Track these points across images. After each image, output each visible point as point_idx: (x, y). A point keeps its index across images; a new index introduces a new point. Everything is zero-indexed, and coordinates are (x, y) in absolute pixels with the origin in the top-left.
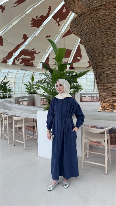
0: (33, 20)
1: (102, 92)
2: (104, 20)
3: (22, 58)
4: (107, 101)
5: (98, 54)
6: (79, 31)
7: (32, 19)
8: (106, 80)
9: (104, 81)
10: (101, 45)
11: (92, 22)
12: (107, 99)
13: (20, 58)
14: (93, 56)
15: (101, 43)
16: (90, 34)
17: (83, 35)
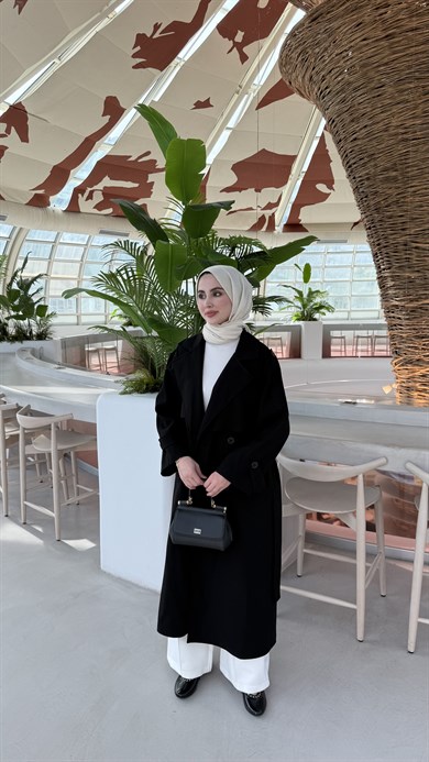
0: (141, 39)
1: (398, 322)
2: (410, 34)
3: (105, 188)
4: (417, 357)
5: (386, 170)
6: (315, 78)
7: (138, 35)
8: (417, 274)
9: (409, 277)
10: (397, 134)
11: (365, 42)
12: (416, 348)
13: (95, 187)
14: (368, 179)
15: (398, 127)
16: (356, 89)
17: (329, 96)
